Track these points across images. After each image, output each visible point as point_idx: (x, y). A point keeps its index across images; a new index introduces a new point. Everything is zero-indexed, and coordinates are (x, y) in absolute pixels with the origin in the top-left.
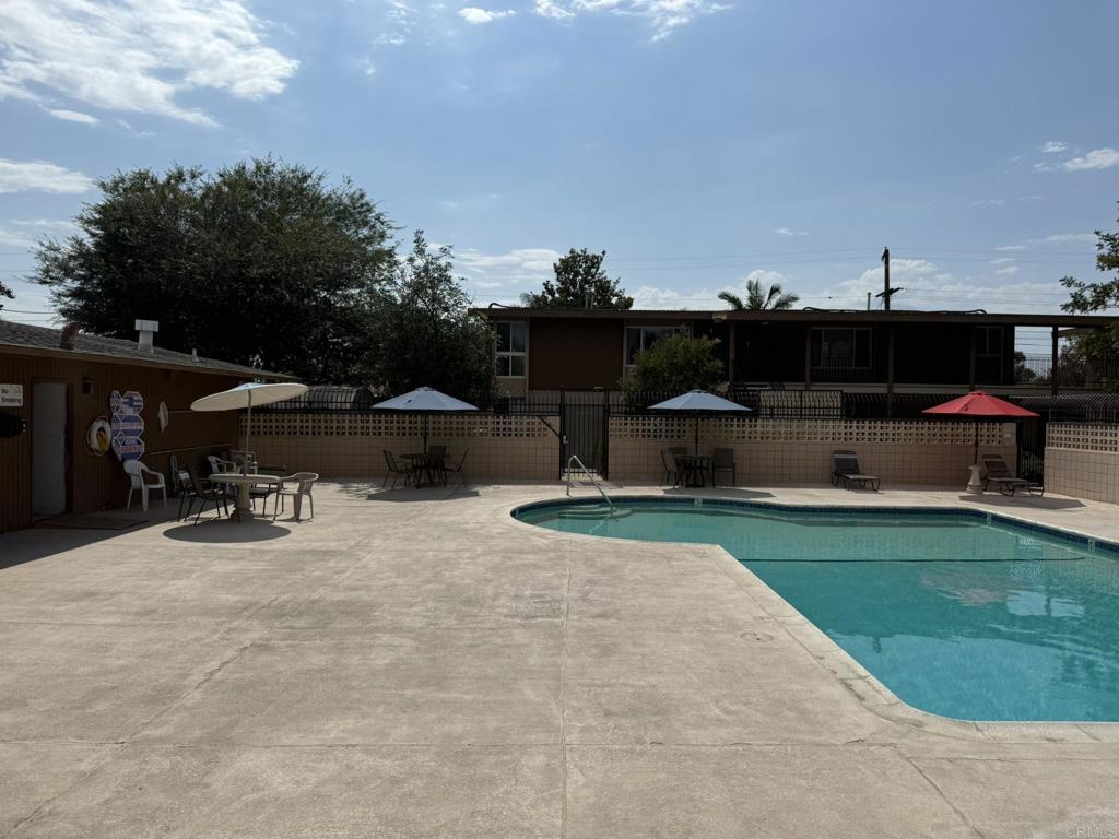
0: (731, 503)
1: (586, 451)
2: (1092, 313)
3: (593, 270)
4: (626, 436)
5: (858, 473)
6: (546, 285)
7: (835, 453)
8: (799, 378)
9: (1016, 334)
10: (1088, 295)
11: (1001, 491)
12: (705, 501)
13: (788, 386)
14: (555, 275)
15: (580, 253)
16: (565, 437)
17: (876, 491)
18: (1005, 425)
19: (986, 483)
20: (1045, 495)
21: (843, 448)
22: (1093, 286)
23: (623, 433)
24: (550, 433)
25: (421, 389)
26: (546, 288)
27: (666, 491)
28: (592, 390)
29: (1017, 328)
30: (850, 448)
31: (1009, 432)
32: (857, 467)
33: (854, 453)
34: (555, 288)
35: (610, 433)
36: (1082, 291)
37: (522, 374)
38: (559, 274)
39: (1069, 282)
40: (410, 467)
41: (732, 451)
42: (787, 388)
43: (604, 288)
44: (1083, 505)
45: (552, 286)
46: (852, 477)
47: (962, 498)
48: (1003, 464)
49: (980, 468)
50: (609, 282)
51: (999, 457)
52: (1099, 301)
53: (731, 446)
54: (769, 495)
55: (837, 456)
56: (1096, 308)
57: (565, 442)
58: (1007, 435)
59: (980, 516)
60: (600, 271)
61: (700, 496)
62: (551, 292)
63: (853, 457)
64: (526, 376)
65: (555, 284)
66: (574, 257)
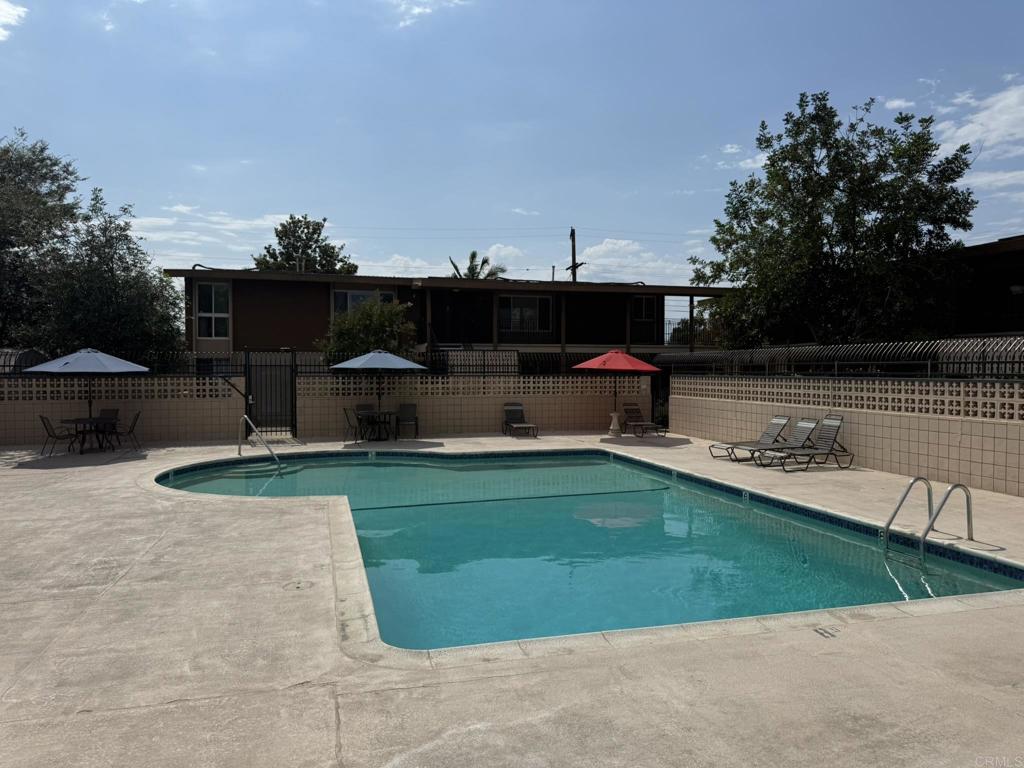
0: (401, 454)
1: (274, 411)
2: (712, 286)
3: (316, 236)
4: (314, 394)
5: (524, 422)
6: (268, 249)
7: (506, 405)
8: (487, 339)
9: (666, 302)
10: (708, 271)
11: (635, 433)
12: (378, 454)
13: (476, 346)
14: (276, 240)
15: (301, 219)
16: (250, 397)
17: (535, 437)
18: (642, 378)
19: (624, 427)
20: (668, 435)
21: (512, 400)
22: (711, 263)
23: (311, 392)
24: (235, 394)
25: (83, 351)
26: (268, 252)
27: (346, 446)
28: (278, 351)
29: (667, 298)
30: (519, 400)
31: (645, 383)
32: (522, 417)
33: (521, 405)
34: (277, 252)
35: (298, 392)
36: (704, 268)
37: (226, 335)
38: (281, 238)
39: (694, 261)
40: (73, 432)
41: (415, 405)
42: (475, 348)
43: (329, 253)
44: (691, 443)
45: (274, 250)
46: (515, 426)
47: (603, 441)
48: (638, 411)
49: (618, 414)
50: (333, 248)
51: (636, 405)
52: (716, 276)
53: (415, 402)
54: (441, 445)
55: (506, 408)
56: (713, 281)
57: (251, 402)
58: (644, 387)
59: (604, 454)
60: (321, 237)
61: (373, 449)
62: (273, 256)
63: (520, 408)
64: (230, 338)
65: (278, 249)
66: (295, 223)
